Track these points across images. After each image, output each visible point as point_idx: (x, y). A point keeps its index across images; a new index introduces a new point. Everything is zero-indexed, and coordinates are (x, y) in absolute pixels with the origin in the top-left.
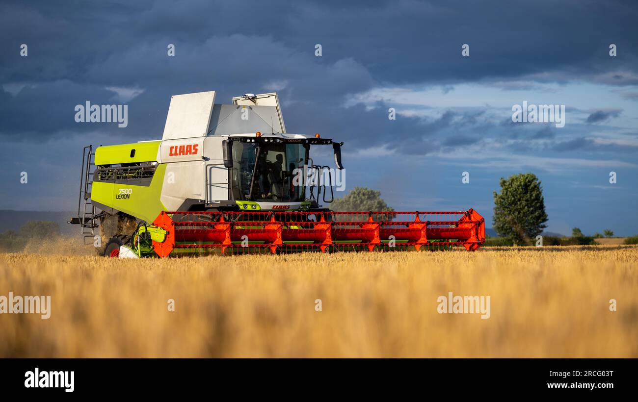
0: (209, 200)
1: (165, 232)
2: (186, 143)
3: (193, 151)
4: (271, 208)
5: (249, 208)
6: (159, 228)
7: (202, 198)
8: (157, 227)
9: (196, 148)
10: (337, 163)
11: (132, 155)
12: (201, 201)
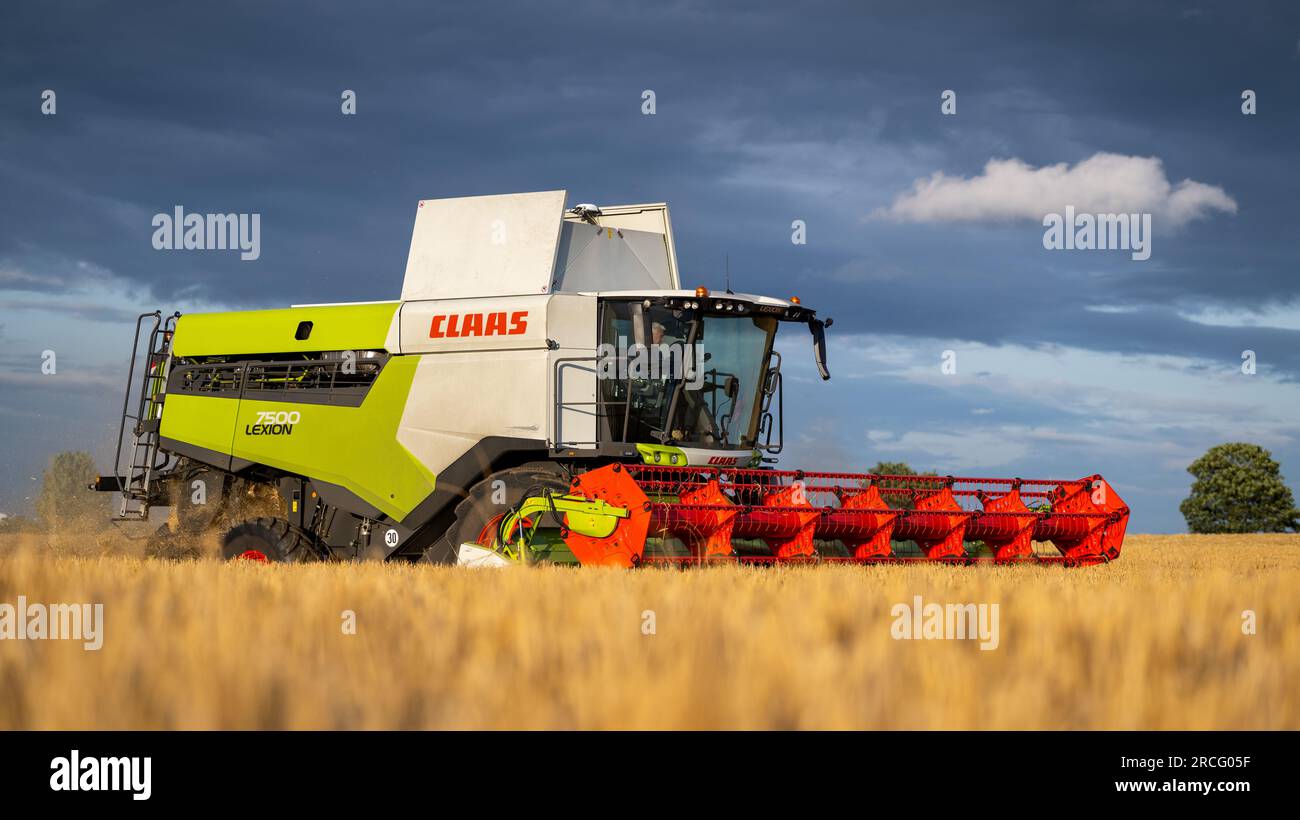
1: (618, 512)
2: (485, 309)
3: (510, 326)
4: (705, 462)
5: (664, 460)
7: (540, 435)
8: (590, 501)
9: (522, 319)
10: (820, 366)
11: (303, 334)
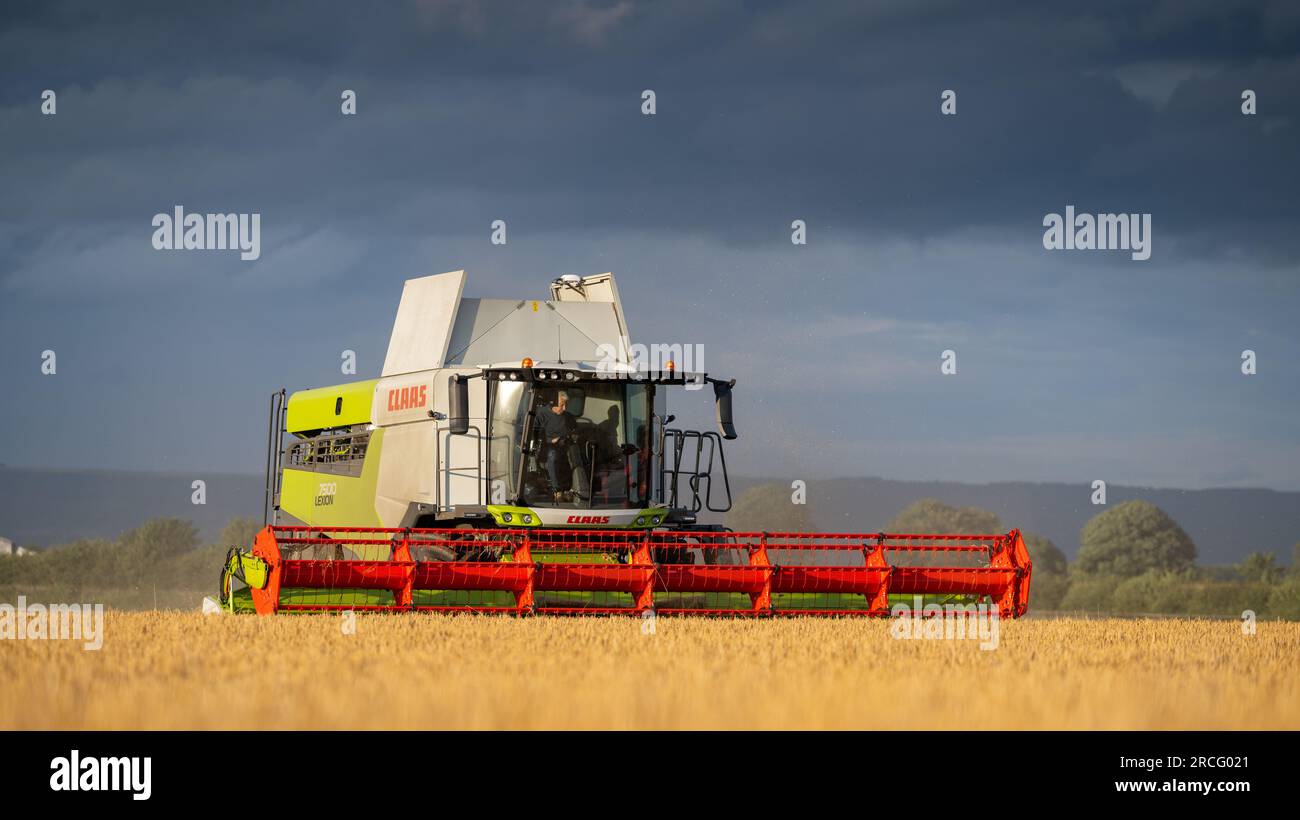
0: (443, 503)
1: (262, 565)
2: (409, 383)
3: (420, 399)
4: (564, 522)
5: (516, 521)
6: (257, 558)
7: (431, 500)
8: (253, 558)
9: (424, 392)
10: (720, 426)
11: (338, 411)
12: (423, 506)
